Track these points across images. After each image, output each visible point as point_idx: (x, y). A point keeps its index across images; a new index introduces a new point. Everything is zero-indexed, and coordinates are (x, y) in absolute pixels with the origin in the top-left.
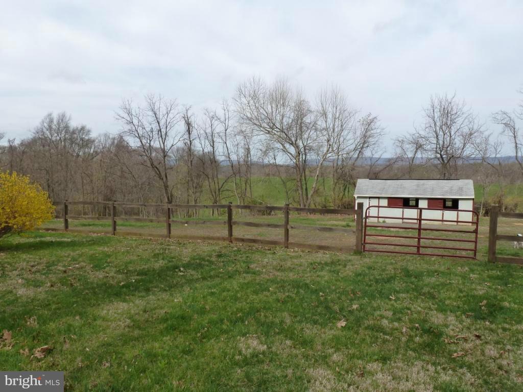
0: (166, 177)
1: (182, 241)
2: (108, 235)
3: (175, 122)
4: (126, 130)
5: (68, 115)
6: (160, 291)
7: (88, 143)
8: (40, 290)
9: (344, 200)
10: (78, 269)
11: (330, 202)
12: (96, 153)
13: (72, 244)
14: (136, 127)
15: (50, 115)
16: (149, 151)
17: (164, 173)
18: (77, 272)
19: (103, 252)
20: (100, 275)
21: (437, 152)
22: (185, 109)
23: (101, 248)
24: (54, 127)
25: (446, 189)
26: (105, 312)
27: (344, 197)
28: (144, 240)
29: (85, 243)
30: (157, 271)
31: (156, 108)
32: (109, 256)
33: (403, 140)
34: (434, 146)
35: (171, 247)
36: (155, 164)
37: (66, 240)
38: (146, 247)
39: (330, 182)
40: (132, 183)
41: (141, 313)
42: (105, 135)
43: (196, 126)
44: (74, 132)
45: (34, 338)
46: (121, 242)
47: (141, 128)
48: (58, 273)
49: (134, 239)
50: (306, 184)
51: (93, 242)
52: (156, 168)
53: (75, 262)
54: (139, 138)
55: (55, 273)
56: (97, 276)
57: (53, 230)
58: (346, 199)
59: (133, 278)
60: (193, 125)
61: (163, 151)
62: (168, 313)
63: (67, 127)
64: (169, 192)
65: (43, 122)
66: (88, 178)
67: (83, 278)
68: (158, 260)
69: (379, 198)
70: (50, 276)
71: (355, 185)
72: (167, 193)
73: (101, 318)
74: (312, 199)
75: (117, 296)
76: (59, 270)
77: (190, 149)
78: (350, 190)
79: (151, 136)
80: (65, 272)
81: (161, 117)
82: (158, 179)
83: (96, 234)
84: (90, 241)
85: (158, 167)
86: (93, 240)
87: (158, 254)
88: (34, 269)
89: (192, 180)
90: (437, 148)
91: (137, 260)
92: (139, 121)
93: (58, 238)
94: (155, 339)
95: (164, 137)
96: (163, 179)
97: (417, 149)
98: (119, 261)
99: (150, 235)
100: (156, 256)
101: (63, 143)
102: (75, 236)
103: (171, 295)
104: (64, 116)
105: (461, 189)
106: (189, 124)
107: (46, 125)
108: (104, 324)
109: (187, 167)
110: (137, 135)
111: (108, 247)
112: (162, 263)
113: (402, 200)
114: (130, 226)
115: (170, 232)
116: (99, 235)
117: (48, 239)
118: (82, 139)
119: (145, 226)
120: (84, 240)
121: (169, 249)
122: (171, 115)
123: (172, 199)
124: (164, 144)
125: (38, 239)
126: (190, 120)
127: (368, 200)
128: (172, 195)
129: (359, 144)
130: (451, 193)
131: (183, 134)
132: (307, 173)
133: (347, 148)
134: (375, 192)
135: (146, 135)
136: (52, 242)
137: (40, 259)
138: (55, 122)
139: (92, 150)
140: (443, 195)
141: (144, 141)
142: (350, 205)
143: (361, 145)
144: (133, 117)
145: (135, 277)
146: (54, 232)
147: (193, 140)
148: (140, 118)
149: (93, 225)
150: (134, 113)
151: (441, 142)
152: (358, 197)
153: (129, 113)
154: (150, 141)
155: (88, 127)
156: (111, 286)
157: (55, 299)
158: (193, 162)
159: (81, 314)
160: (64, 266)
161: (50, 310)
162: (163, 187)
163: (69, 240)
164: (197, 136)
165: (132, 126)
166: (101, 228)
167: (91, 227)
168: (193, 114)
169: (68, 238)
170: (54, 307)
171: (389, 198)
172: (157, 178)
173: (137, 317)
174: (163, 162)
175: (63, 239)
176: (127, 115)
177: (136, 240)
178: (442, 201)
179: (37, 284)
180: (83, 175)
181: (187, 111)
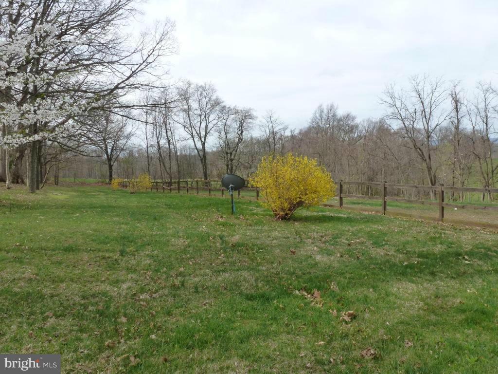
0: (430, 158)
1: (457, 226)
2: (379, 214)
3: (440, 100)
4: (389, 113)
6: (446, 278)
7: (352, 129)
8: (332, 258)
10: (359, 243)
12: (360, 137)
13: (349, 220)
14: (399, 109)
15: (321, 106)
16: (412, 133)
17: (428, 154)
18: (360, 247)
19: (379, 230)
20: (381, 252)
22: (452, 85)
23: (376, 226)
24: (324, 116)
26: (395, 289)
28: (415, 221)
29: (360, 219)
30: (438, 256)
31: (420, 88)
32: (385, 234)
35: (447, 232)
36: (419, 145)
37: (342, 215)
38: (419, 229)
40: (394, 165)
41: (433, 297)
42: (368, 120)
43: (466, 103)
44: (340, 120)
45: (338, 302)
46: (393, 222)
47: (404, 110)
48: (344, 246)
49: (405, 220)
51: (366, 220)
52: (419, 149)
53: (356, 237)
54: (402, 120)
55: (341, 245)
56: (379, 253)
57: (330, 206)
59: (413, 259)
60: (462, 102)
61: (427, 131)
62: (463, 303)
63: (334, 116)
64: (433, 174)
65: (315, 113)
66: (353, 160)
67: (366, 253)
68: (436, 244)
70: (338, 247)
72: (430, 174)
73: (393, 294)
75: (403, 275)
76: (343, 243)
77: (457, 128)
79: (415, 117)
80: (349, 245)
81: (425, 96)
82: (421, 160)
83: (367, 213)
84: (363, 218)
85: (421, 148)
86: (367, 218)
87: (435, 238)
88: (323, 239)
89: (459, 161)
91: (413, 241)
92: (402, 103)
93: (336, 214)
94: (455, 329)
95: (428, 117)
96: (426, 160)
98: (396, 240)
99: (420, 217)
100: (433, 239)
101: (331, 130)
102: (350, 213)
103: (461, 284)
104: (332, 106)
106: (456, 101)
107: (317, 115)
108: (398, 302)
109: (453, 147)
110: (400, 118)
111: (382, 226)
112: (441, 248)
114: (397, 206)
115: (443, 216)
116: (370, 213)
117: (328, 214)
118: (348, 125)
119: (411, 207)
120: (358, 217)
121: (444, 233)
122: (436, 94)
123: (435, 181)
124: (428, 124)
125: (320, 213)
126: (458, 97)
128: (435, 177)
131: (449, 112)
135: (409, 116)
136: (332, 216)
137: (326, 231)
138: (325, 111)
139: (356, 136)
141: (407, 123)
144: (396, 100)
145: (417, 259)
146: (330, 208)
147: (461, 117)
148: (403, 100)
149: (362, 203)
150: (396, 96)
153: (393, 97)
154: (413, 122)
155: (353, 113)
156: (394, 265)
157: (347, 269)
158: (460, 142)
159: (373, 287)
160: (347, 239)
161: (345, 278)
162: (426, 169)
163: (345, 216)
164: (466, 113)
165: (395, 109)
166: (369, 207)
167: (360, 205)
168: (462, 89)
169: (344, 214)
170: (348, 276)
172: (419, 160)
173: (428, 301)
174: (426, 143)
175: (340, 215)
176: (390, 98)
177: (407, 221)
179: (330, 254)
180: (349, 157)
181: (455, 87)
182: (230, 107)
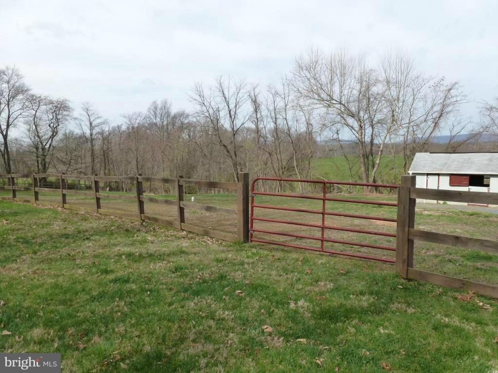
3: (243, 102)
5: (169, 102)
17: (233, 151)
22: (252, 88)
52: (225, 146)
54: (210, 117)
61: (233, 130)
65: (150, 109)
69: (439, 175)
72: (236, 170)
77: (257, 127)
79: (218, 115)
95: (234, 116)
96: (231, 157)
104: (166, 103)
107: (152, 111)
113: (468, 178)
124: (232, 122)
127: (426, 177)
134: (434, 168)
153: (201, 95)
154: (218, 120)
162: (232, 165)
168: (260, 92)
171: (451, 175)
182: (40, 97)
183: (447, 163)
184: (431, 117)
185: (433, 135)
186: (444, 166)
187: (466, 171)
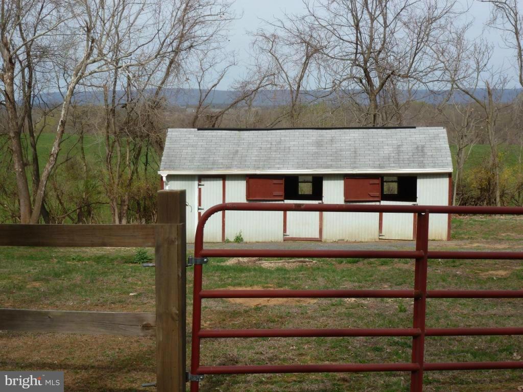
9: (136, 184)
11: (99, 193)
21: (355, 62)
25: (387, 150)
27: (134, 177)
33: (274, 36)
34: (351, 48)
39: (99, 137)
50: (34, 146)
58: (141, 184)
69: (223, 178)
71: (160, 145)
74: (49, 184)
78: (150, 159)
90: (356, 53)
97: (308, 57)
105: (420, 150)
113: (282, 181)
127: (196, 183)
129: (168, 41)
130: (399, 162)
132: (37, 116)
133: (139, 52)
134: (213, 163)
140: (380, 167)
142: (151, 197)
143: (175, 44)
151: (366, 38)
152: (170, 177)
171: (248, 178)
178: (376, 181)
183: (237, 151)
184: (170, 49)
185: (168, 86)
186: (232, 159)
187: (279, 168)
